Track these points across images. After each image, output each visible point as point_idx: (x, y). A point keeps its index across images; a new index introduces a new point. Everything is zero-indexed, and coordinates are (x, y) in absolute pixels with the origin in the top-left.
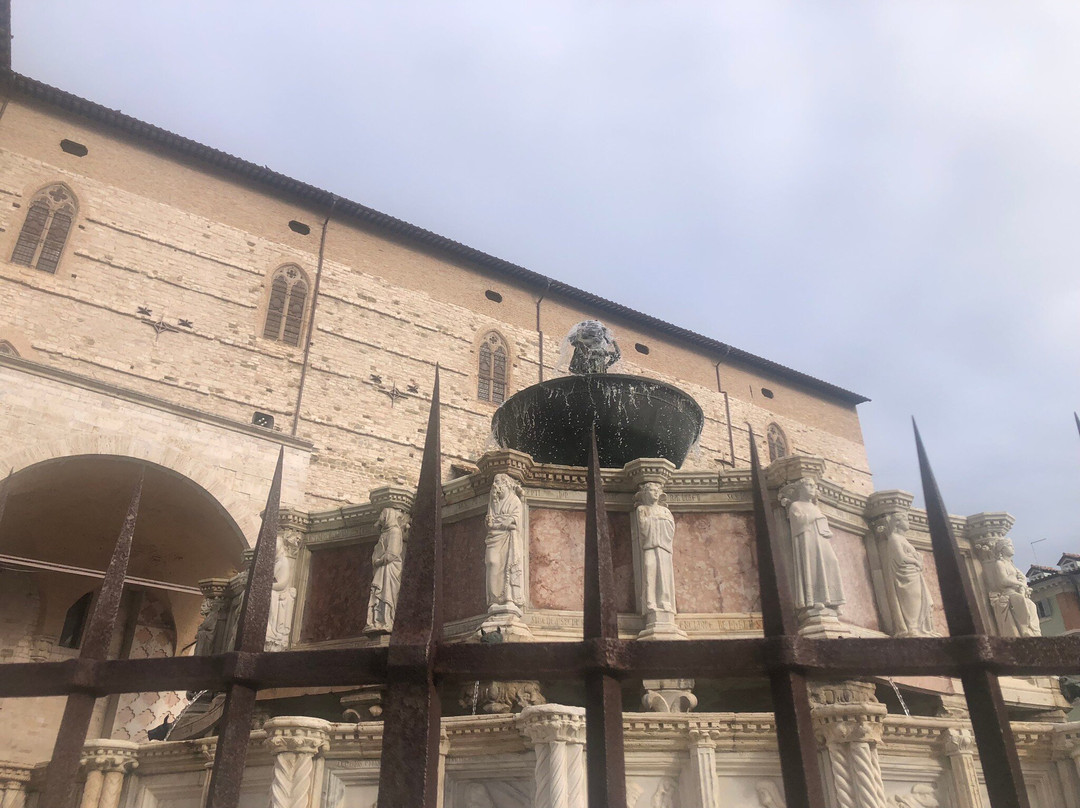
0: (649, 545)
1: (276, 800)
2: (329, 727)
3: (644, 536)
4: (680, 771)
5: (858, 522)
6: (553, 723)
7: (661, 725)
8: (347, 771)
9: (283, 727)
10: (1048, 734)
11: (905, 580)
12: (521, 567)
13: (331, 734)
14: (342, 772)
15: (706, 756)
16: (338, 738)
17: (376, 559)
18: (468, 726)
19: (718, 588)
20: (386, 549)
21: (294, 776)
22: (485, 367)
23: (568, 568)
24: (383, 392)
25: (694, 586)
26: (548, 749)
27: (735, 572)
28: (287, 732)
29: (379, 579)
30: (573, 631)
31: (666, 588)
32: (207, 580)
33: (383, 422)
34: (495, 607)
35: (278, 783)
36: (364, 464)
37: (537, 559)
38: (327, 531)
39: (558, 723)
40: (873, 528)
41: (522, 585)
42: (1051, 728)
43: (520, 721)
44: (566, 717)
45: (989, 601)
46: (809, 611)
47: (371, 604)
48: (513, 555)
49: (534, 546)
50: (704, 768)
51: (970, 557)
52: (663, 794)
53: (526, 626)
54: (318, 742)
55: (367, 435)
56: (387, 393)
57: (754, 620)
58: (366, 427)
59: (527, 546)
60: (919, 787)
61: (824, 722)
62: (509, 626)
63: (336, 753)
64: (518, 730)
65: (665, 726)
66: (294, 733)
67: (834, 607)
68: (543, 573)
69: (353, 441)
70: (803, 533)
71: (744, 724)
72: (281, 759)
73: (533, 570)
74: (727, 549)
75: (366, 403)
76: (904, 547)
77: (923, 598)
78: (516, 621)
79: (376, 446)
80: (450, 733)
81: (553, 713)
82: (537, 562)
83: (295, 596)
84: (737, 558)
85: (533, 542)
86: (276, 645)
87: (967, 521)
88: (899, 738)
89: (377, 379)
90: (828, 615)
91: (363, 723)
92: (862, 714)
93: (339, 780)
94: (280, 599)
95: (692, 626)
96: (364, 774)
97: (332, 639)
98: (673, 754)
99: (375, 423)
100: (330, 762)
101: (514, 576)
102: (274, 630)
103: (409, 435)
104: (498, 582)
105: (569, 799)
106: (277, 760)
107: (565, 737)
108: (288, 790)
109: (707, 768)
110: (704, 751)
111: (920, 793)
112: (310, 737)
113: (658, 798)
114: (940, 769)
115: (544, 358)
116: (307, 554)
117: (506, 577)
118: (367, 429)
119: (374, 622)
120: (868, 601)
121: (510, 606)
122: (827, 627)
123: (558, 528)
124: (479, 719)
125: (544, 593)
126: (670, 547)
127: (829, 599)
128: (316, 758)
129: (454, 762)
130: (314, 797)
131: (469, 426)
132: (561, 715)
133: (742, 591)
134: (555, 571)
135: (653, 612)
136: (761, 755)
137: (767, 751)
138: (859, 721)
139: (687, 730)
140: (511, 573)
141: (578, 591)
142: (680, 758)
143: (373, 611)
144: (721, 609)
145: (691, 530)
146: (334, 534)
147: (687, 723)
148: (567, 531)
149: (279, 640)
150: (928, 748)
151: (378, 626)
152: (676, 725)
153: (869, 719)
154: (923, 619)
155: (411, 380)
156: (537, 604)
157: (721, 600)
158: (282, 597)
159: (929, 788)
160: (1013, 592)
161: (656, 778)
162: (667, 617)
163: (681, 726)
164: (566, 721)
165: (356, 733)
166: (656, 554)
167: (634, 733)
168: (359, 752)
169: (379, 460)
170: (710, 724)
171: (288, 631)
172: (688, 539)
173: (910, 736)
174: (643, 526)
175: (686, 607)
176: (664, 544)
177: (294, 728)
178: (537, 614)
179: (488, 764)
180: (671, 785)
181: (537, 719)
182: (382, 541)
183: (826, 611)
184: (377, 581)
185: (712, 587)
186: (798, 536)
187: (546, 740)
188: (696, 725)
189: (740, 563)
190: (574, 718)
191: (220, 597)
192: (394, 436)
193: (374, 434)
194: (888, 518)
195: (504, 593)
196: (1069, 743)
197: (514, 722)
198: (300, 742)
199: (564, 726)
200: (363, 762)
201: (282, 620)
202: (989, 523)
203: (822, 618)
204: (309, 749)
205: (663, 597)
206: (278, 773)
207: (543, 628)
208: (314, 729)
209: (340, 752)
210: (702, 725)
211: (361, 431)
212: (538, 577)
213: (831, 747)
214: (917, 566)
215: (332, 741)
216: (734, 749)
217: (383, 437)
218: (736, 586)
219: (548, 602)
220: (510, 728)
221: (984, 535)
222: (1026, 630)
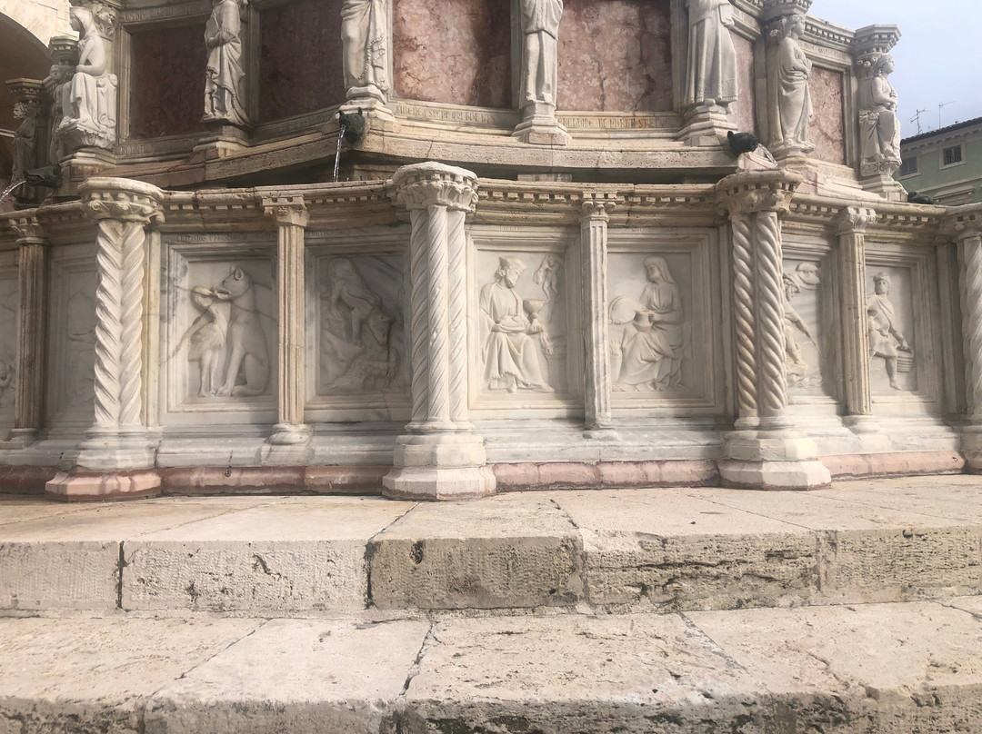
0: (533, 28)
1: (104, 270)
2: (162, 196)
3: (526, 16)
4: (566, 247)
5: (751, 24)
6: (434, 183)
7: (552, 196)
8: (189, 246)
9: (101, 190)
10: (938, 217)
11: (790, 88)
12: (384, 45)
13: (165, 204)
14: (182, 246)
15: (598, 230)
16: (173, 208)
17: (209, 37)
18: (329, 195)
19: (601, 85)
20: (220, 26)
21: (123, 246)
23: (438, 55)
25: (576, 82)
26: (426, 215)
27: (621, 67)
28: (107, 195)
29: (215, 62)
30: (443, 124)
31: (548, 78)
32: (16, 80)
34: (354, 90)
35: (104, 253)
37: (402, 43)
38: (146, 8)
39: (439, 184)
40: (765, 32)
41: (385, 67)
42: (944, 210)
43: (393, 187)
44: (448, 177)
45: (857, 119)
46: (698, 108)
47: (207, 89)
48: (375, 30)
49: (398, 27)
50: (595, 240)
51: (849, 75)
52: (547, 270)
53: (390, 112)
54: (149, 209)
57: (637, 119)
59: (390, 25)
60: (804, 266)
61: (732, 192)
62: (372, 109)
63: (172, 226)
64: (389, 199)
65: (557, 197)
66: (115, 198)
67: (723, 104)
68: (409, 58)
70: (703, 21)
71: (643, 196)
72: (104, 227)
73: (397, 55)
74: (615, 41)
76: (796, 52)
77: (805, 107)
78: (379, 105)
80: (309, 202)
81: (434, 172)
82: (402, 45)
83: (116, 83)
84: (624, 52)
85: (397, 22)
86: (101, 138)
87: (855, 35)
88: (798, 215)
90: (716, 112)
91: (202, 191)
92: (778, 181)
93: (180, 257)
94: (98, 86)
95: (571, 123)
96: (209, 249)
97: (167, 134)
98: (561, 229)
100: (166, 236)
101: (376, 55)
102: (96, 122)
104: (358, 60)
105: (449, 268)
106: (99, 228)
107: (446, 200)
108: (118, 261)
109: (598, 241)
110: (597, 224)
111: (804, 271)
112: (137, 203)
113: (541, 275)
114: (828, 248)
116: (125, 37)
117: (366, 57)
119: (213, 111)
120: (748, 111)
121: (372, 89)
122: (716, 123)
123: (427, 8)
124: (343, 186)
125: (410, 81)
126: (555, 32)
127: (722, 95)
128: (148, 229)
129: (315, 236)
130: (152, 271)
132: (443, 175)
133: (626, 88)
134: (423, 58)
135: (532, 104)
136: (656, 231)
137: (662, 227)
138: (773, 188)
139: (580, 203)
140: (373, 51)
141: (448, 82)
142: (568, 233)
143: (211, 98)
144: (602, 108)
145: (577, 19)
146: (156, 12)
147: (580, 194)
148: (437, 12)
149: (103, 132)
150: (820, 228)
151: (218, 115)
152: (568, 197)
153: (783, 188)
154: (800, 128)
156: (402, 93)
157: (603, 98)
158: (100, 83)
159: (813, 267)
160: (884, 109)
161: (541, 254)
162: (547, 110)
163: (574, 198)
164: (449, 182)
165: (195, 202)
166: (540, 39)
167: (521, 204)
168: (201, 225)
170: (606, 196)
171: (114, 124)
172: (574, 28)
173: (809, 214)
174: (527, 5)
175: (566, 104)
176: (549, 27)
177: (115, 191)
178: (402, 103)
179: (354, 237)
180: (556, 262)
181: (413, 179)
182: (214, 16)
183: (716, 108)
184: (213, 63)
185: (596, 83)
186: (697, 24)
187: (424, 204)
188: (590, 197)
189: (627, 58)
190: (457, 179)
191: (34, 101)
194: (784, 20)
195: (365, 74)
196: (960, 225)
197: (385, 189)
198: (125, 208)
199: (445, 187)
200: (207, 237)
201: (104, 109)
202: (877, 36)
203: (711, 115)
204: (138, 217)
205: (545, 87)
206: (101, 242)
207: (409, 119)
208: (141, 195)
209: (178, 225)
210: (598, 196)
212: (403, 62)
213: (735, 219)
214: (805, 73)
215: (167, 211)
216: (628, 225)
218: (620, 83)
219: (414, 91)
220: (379, 197)
221: (869, 50)
222: (888, 147)
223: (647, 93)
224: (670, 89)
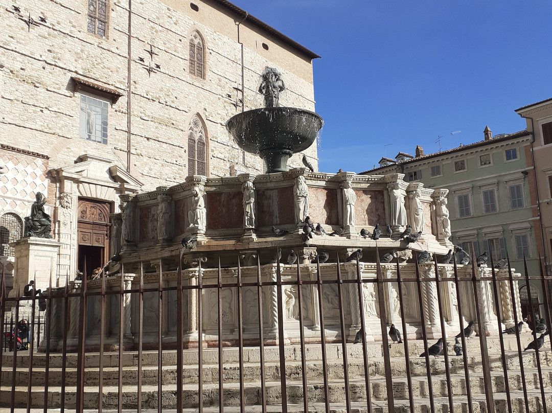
0: (348, 203)
3: (346, 200)
11: (418, 215)
19: (365, 217)
22: (92, 8)
24: (22, 20)
25: (358, 216)
27: (370, 212)
33: (23, 42)
34: (300, 224)
36: (12, 72)
38: (214, 186)
45: (436, 220)
46: (396, 227)
47: (246, 218)
48: (307, 206)
51: (433, 204)
55: (12, 50)
56: (25, 21)
58: (11, 45)
67: (403, 226)
69: (3, 54)
70: (396, 201)
75: (10, 26)
76: (419, 203)
77: (423, 220)
79: (18, 59)
83: (205, 211)
84: (371, 207)
86: (203, 230)
89: (17, 9)
90: (401, 229)
99: (18, 42)
102: (202, 225)
103: (41, 53)
115: (132, 6)
117: (304, 214)
118: (12, 47)
119: (248, 225)
123: (315, 194)
131: (82, 51)
133: (372, 218)
134: (313, 210)
135: (349, 226)
140: (306, 212)
143: (247, 221)
148: (317, 196)
151: (251, 227)
154: (421, 227)
155: (42, 13)
160: (445, 217)
166: (350, 206)
169: (22, 69)
174: (346, 196)
176: (353, 203)
182: (247, 194)
183: (401, 227)
184: (248, 210)
186: (394, 202)
192: (31, 53)
193: (17, 50)
194: (414, 192)
195: (303, 219)
201: (204, 221)
205: (352, 221)
211: (8, 47)
214: (422, 209)
217: (24, 53)
221: (439, 197)
222: (447, 230)
223: (378, 220)
224: (385, 219)
